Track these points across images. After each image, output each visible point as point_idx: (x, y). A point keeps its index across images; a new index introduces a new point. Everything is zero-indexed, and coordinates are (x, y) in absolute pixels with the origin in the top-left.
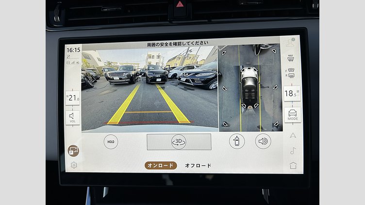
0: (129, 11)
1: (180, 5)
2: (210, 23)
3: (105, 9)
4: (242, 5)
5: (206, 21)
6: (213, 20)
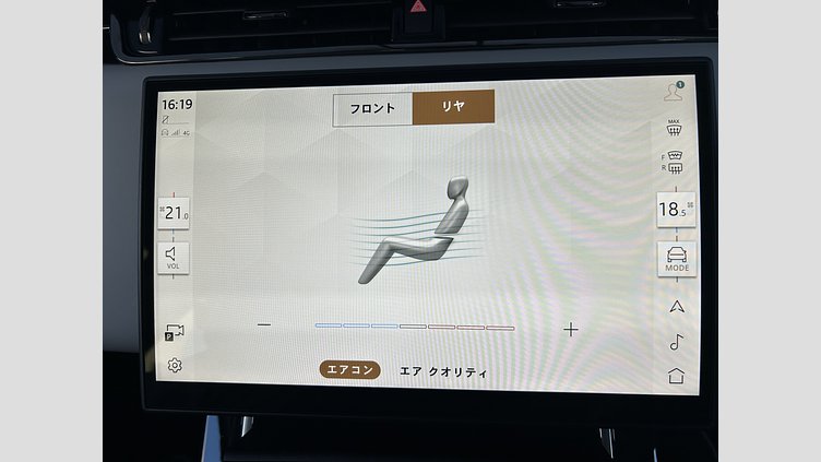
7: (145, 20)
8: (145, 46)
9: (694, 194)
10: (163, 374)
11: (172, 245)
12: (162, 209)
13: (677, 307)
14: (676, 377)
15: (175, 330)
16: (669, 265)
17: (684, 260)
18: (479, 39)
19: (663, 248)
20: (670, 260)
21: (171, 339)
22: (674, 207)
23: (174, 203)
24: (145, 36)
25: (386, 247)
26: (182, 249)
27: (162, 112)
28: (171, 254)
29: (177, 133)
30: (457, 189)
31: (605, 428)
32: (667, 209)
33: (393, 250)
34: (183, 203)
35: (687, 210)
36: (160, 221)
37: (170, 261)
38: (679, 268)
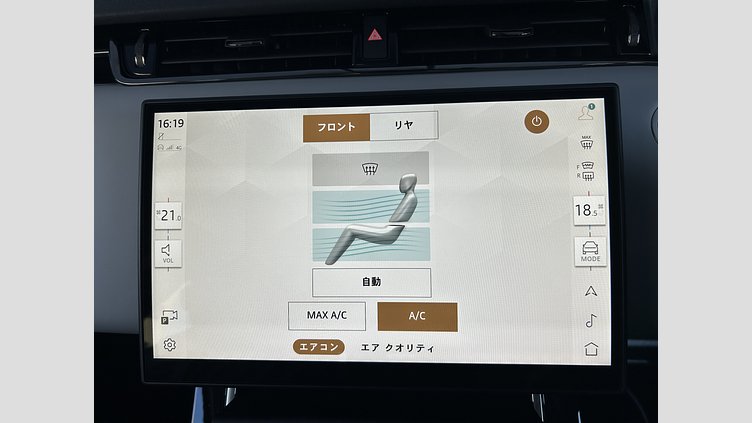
0: (278, 47)
1: (375, 36)
2: (430, 71)
3: (230, 42)
4: (493, 38)
5: (425, 67)
6: (437, 67)
7: (139, 46)
8: (138, 68)
9: (603, 198)
10: (160, 352)
11: (167, 243)
12: (159, 212)
13: (591, 291)
14: (592, 350)
15: (169, 315)
16: (584, 256)
17: (596, 253)
18: (431, 64)
19: (579, 242)
20: (585, 253)
21: (167, 323)
22: (587, 208)
23: (169, 207)
24: (140, 60)
25: (349, 234)
26: (176, 246)
27: (158, 130)
28: (166, 250)
29: (171, 148)
30: (407, 185)
31: (537, 394)
32: (582, 210)
33: (355, 236)
34: (177, 207)
35: (599, 211)
36: (157, 222)
37: (165, 256)
38: (593, 259)
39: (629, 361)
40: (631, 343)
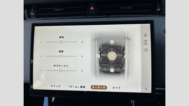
0: (68, 11)
1: (92, 8)
2: (108, 17)
3: (56, 9)
4: (122, 9)
5: (106, 16)
6: (109, 16)
7: (32, 10)
8: (32, 16)
10: (35, 88)
18: (108, 15)
24: (32, 14)
31: (132, 100)
39: (156, 93)
40: (157, 89)
